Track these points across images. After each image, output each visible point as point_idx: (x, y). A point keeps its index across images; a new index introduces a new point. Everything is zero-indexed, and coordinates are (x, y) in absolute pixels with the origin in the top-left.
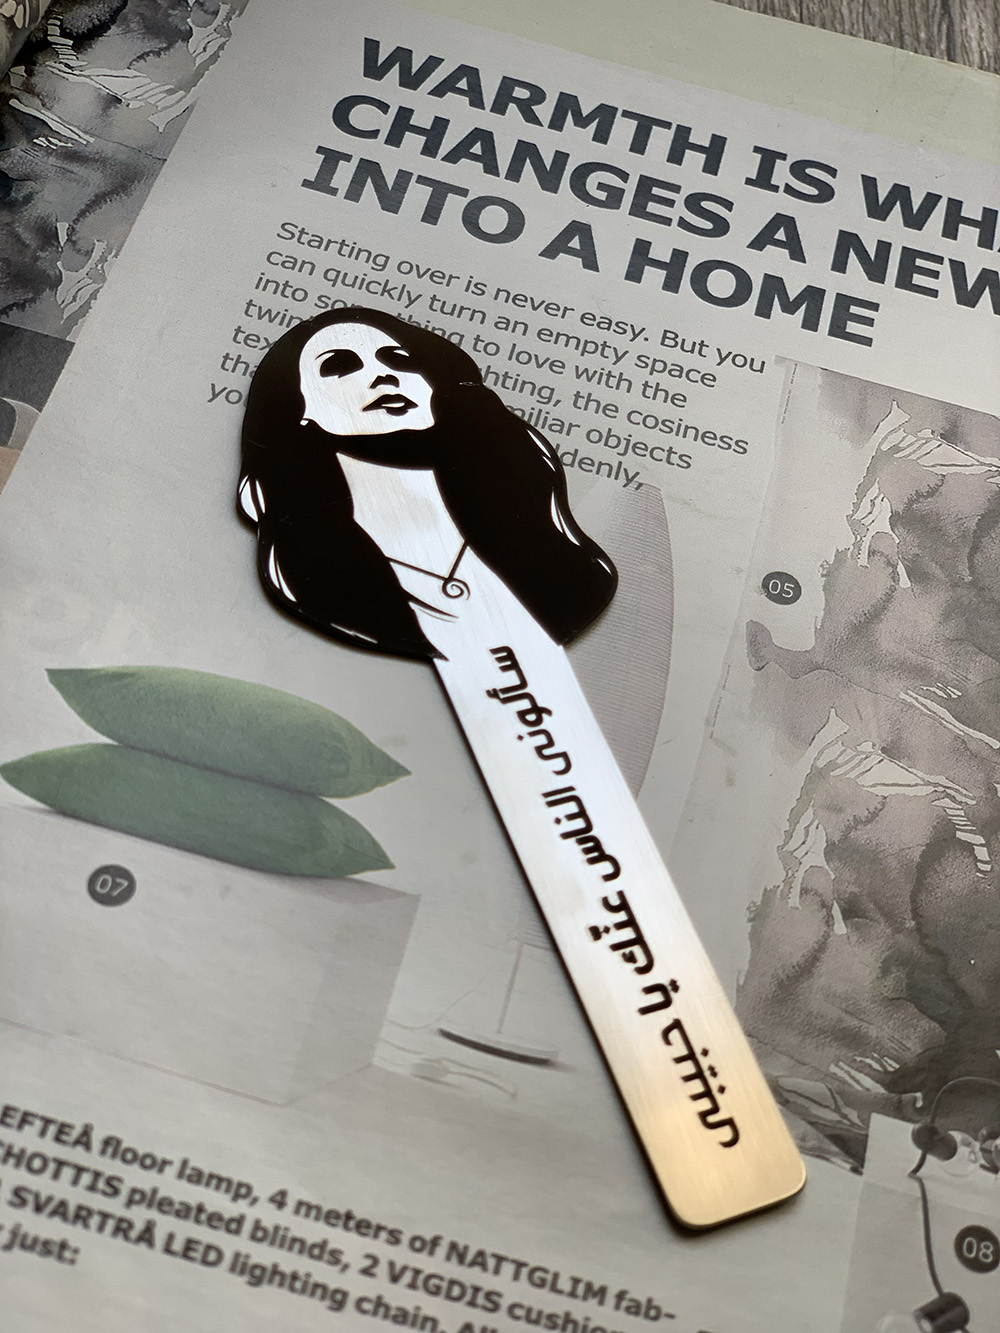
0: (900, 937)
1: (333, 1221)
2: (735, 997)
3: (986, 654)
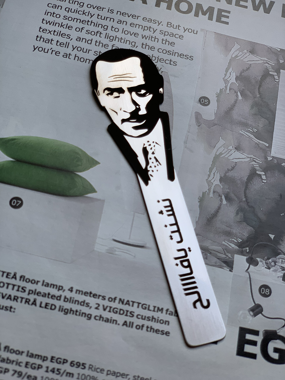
0: (241, 203)
1: (86, 295)
2: (195, 225)
3: (264, 118)
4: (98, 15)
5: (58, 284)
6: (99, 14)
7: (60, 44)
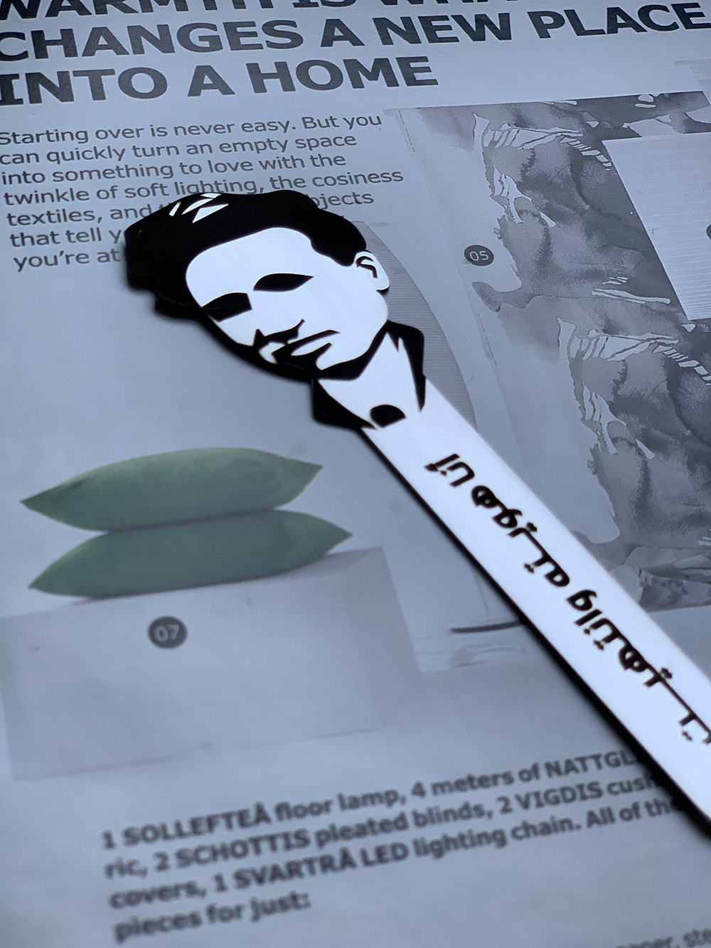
0: (687, 444)
1: (462, 787)
2: (616, 526)
3: (627, 248)
4: (134, 148)
6: (134, 146)
7: (78, 237)
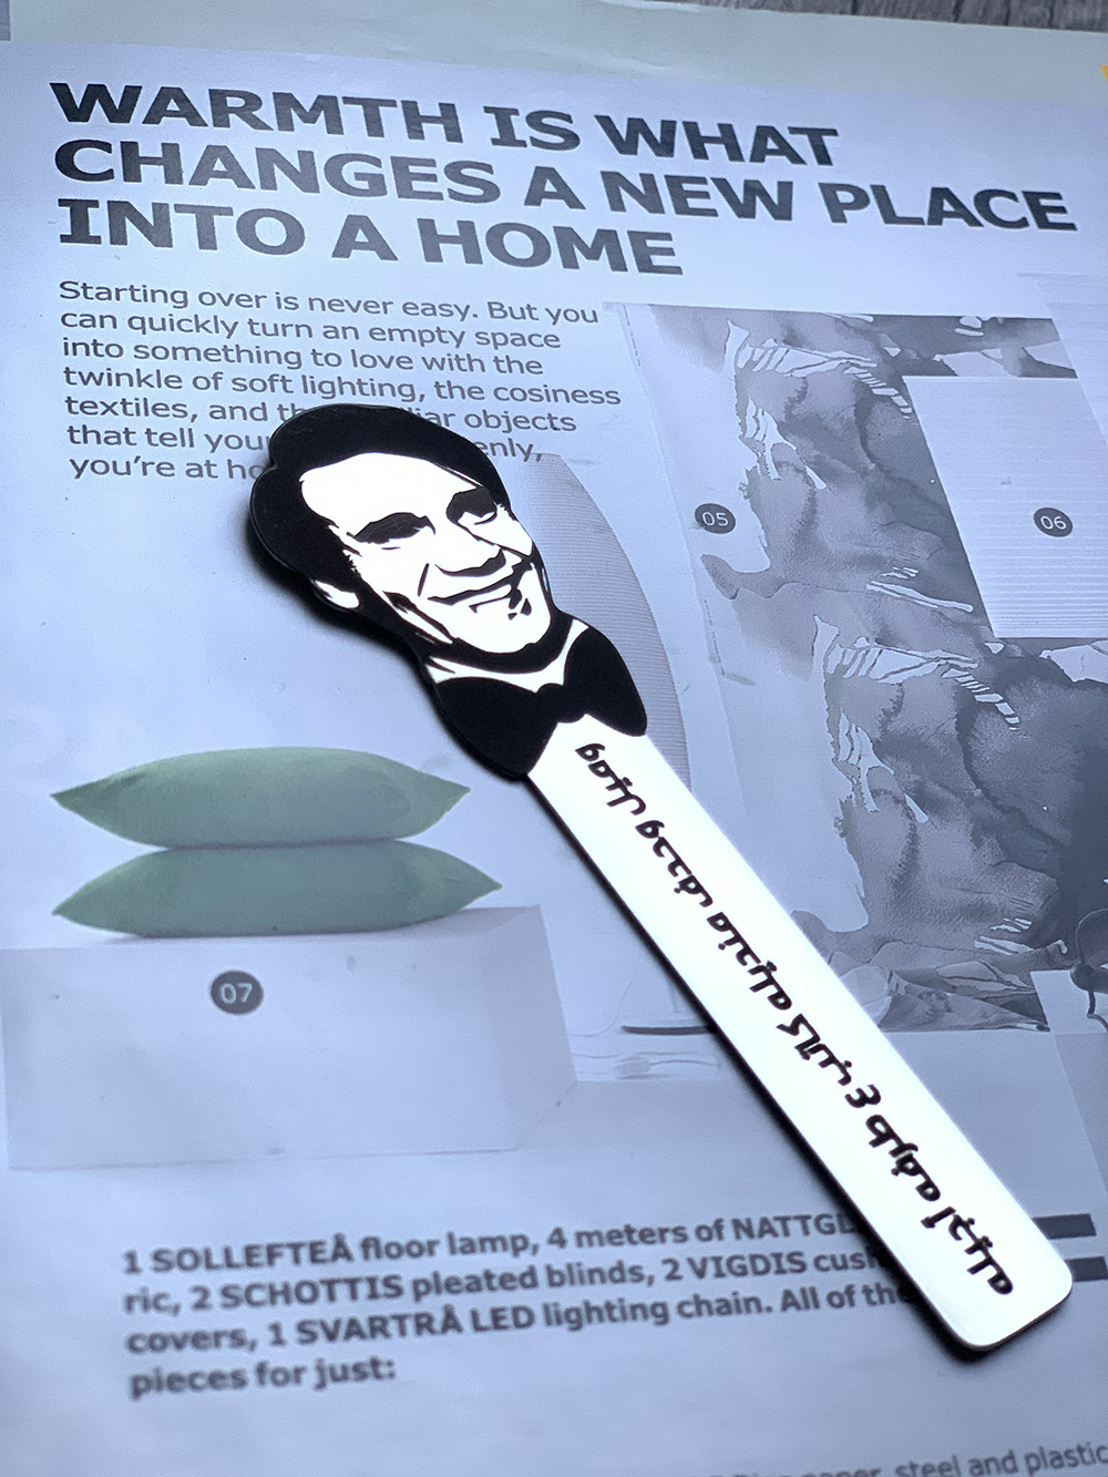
1: (617, 1240)
3: (921, 529)
4: (251, 322)
5: (507, 1233)
6: (251, 320)
7: (162, 439)
